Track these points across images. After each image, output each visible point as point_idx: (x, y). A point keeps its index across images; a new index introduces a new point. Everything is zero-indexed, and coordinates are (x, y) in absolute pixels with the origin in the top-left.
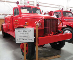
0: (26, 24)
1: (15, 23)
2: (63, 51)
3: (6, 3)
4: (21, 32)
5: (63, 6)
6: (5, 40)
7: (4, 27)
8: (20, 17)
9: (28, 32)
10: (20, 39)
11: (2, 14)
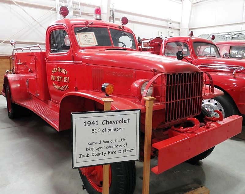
0: (103, 90)
1: (53, 77)
2: (209, 168)
3: (17, 8)
4: (95, 127)
5: (179, 23)
6: (17, 128)
7: (14, 86)
8: (74, 58)
9: (118, 125)
10: (90, 153)
11: (5, 40)
